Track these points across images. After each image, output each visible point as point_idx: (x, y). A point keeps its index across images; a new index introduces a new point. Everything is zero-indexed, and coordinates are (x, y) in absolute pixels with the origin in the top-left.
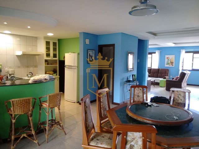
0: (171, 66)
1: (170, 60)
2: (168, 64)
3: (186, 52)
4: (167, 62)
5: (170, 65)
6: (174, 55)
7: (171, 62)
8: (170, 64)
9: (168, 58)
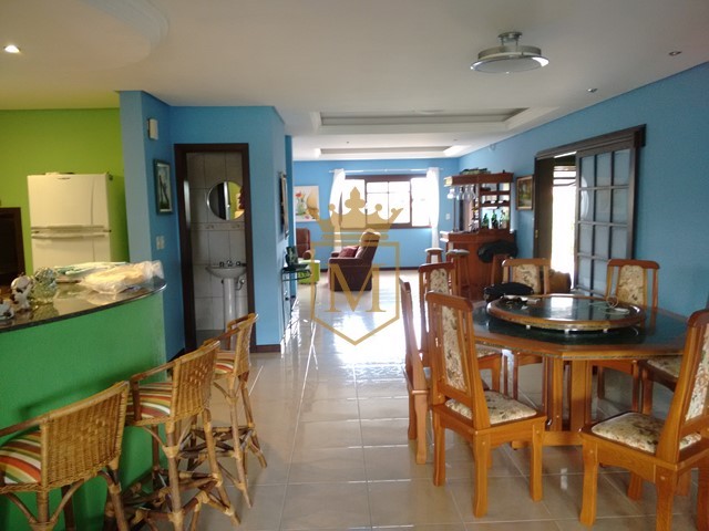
0: (311, 219)
1: (305, 199)
2: (301, 213)
3: (348, 177)
4: (300, 207)
5: (307, 218)
6: (317, 187)
7: (308, 207)
8: (307, 212)
9: (299, 195)
